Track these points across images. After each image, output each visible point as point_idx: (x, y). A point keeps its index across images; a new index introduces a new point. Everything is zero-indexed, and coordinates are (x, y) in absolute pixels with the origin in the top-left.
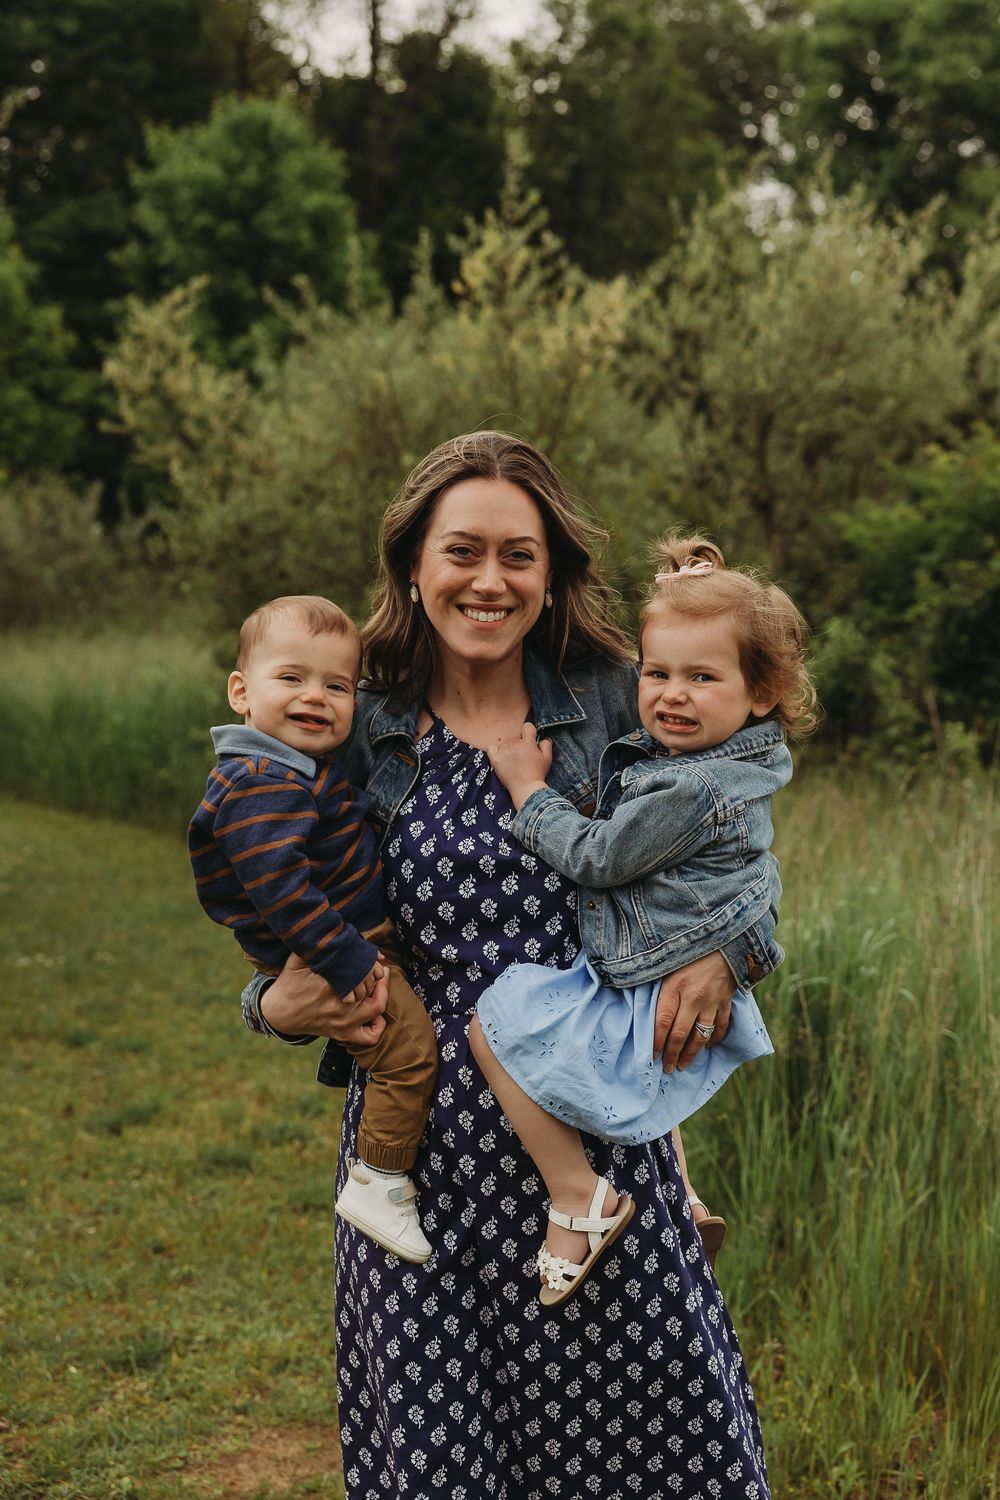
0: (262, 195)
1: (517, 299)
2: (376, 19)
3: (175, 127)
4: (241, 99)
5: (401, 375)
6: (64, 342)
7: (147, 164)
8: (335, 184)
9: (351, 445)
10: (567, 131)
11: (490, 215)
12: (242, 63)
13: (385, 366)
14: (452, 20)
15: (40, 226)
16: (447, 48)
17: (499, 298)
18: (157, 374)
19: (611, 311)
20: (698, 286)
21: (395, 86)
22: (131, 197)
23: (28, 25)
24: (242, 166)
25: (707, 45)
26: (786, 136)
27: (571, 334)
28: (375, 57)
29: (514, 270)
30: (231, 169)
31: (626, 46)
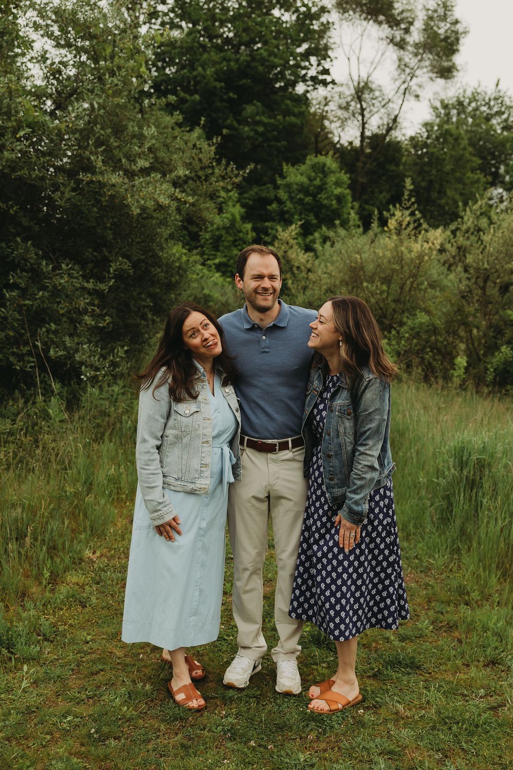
0: (321, 188)
1: (405, 233)
2: (363, 128)
3: (293, 165)
4: (316, 156)
5: (365, 256)
6: (251, 235)
7: (283, 177)
8: (346, 186)
9: (347, 278)
10: (427, 168)
11: (398, 205)
12: (317, 141)
13: (358, 253)
14: (389, 129)
15: (246, 195)
16: (388, 139)
17: (399, 233)
18: (285, 252)
19: (436, 238)
20: (467, 231)
21: (368, 151)
22: (277, 187)
23: (246, 129)
24: (315, 179)
25: (480, 140)
26: (507, 172)
27: (422, 246)
28: (362, 141)
29: (405, 223)
30: (311, 179)
31: (450, 140)
